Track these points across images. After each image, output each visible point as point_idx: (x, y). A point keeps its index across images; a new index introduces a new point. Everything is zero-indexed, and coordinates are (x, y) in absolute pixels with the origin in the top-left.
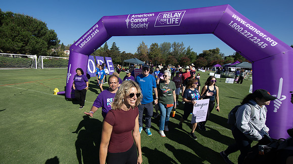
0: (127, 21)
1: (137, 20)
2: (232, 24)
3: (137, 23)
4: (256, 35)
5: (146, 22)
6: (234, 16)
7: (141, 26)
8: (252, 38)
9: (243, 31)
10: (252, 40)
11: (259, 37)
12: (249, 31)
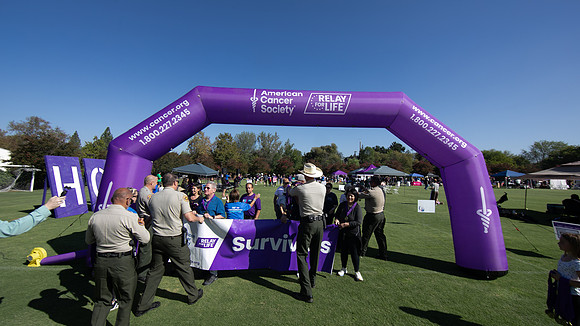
0: (254, 99)
1: (272, 101)
2: (415, 118)
3: (272, 105)
4: (443, 134)
5: (289, 105)
6: (415, 108)
7: (281, 110)
8: (440, 137)
9: (428, 128)
10: (441, 139)
11: (447, 137)
12: (435, 128)
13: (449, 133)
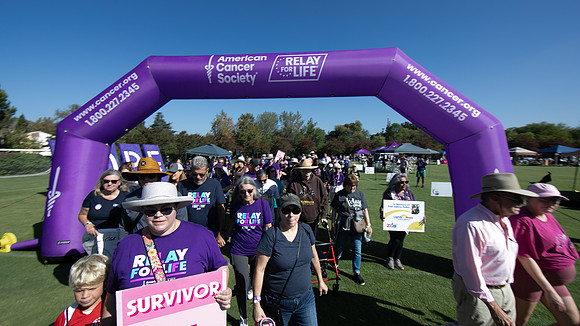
0: (209, 67)
1: (230, 68)
2: (409, 80)
3: (231, 74)
4: (448, 99)
5: (250, 72)
6: (410, 67)
7: (241, 79)
8: (443, 103)
9: (427, 93)
10: (443, 107)
11: (453, 103)
12: (437, 92)
13: (455, 98)
